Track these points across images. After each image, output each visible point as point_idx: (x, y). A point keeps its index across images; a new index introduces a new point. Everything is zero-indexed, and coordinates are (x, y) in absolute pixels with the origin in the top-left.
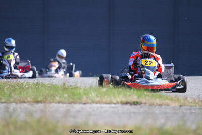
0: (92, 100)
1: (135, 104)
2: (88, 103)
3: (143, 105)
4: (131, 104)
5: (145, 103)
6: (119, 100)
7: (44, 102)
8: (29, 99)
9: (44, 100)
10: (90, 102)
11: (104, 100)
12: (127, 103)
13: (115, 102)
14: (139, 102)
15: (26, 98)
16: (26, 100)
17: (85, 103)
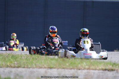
0: (84, 68)
1: (110, 71)
2: (82, 69)
3: (116, 71)
4: (108, 71)
5: (117, 70)
6: (100, 68)
7: (55, 68)
8: (45, 66)
9: (55, 67)
10: (83, 68)
11: (91, 68)
12: (106, 70)
13: (98, 69)
14: (113, 69)
15: (43, 65)
16: (43, 67)
17: (80, 69)
